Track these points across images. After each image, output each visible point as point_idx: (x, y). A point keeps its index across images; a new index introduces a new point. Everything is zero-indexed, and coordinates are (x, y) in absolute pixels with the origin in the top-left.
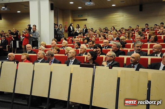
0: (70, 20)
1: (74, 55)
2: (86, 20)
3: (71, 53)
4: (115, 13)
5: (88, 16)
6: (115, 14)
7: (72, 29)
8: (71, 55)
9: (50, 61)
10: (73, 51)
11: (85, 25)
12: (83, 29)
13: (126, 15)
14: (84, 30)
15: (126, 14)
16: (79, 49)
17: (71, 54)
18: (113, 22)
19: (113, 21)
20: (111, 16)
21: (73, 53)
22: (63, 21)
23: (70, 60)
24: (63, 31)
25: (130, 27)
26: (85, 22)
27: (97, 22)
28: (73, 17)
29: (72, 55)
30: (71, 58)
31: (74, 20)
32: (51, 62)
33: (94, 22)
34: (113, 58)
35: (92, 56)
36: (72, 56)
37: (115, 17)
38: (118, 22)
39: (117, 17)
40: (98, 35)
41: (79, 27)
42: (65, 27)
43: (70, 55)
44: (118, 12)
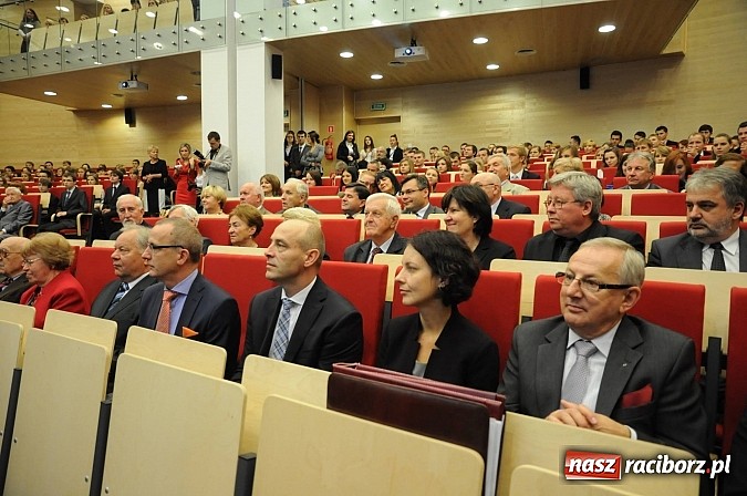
0: (344, 121)
1: (309, 263)
2: (398, 119)
3: (286, 246)
4: (497, 94)
5: (405, 105)
6: (497, 98)
7: (351, 150)
8: (284, 259)
9: (167, 295)
10: (302, 235)
11: (395, 136)
12: (389, 150)
13: (535, 104)
14: (392, 152)
15: (535, 100)
16: (358, 216)
17: (288, 253)
18: (488, 127)
19: (488, 123)
20: (482, 108)
21: (302, 245)
22: (321, 121)
23: (284, 296)
24: (322, 154)
25: (548, 142)
26: (392, 128)
27: (436, 126)
28: (352, 111)
29: (294, 259)
30: (290, 279)
31: (358, 122)
32: (171, 299)
33: (426, 127)
34: (628, 298)
35: (435, 273)
36: (294, 268)
37: (497, 110)
38: (507, 125)
39: (503, 109)
40: (442, 161)
41: (372, 146)
42: (327, 144)
43: (279, 260)
44: (505, 93)
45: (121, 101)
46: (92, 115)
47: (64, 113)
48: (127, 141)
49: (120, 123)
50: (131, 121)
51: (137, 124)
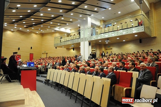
7: (103, 54)
14: (111, 54)
26: (111, 50)
28: (105, 48)
38: (129, 49)
41: (108, 53)
45: (72, 47)
46: (68, 49)
47: (65, 49)
48: (73, 53)
49: (72, 50)
50: (74, 50)
51: (75, 50)
